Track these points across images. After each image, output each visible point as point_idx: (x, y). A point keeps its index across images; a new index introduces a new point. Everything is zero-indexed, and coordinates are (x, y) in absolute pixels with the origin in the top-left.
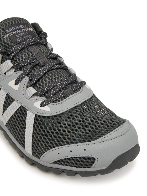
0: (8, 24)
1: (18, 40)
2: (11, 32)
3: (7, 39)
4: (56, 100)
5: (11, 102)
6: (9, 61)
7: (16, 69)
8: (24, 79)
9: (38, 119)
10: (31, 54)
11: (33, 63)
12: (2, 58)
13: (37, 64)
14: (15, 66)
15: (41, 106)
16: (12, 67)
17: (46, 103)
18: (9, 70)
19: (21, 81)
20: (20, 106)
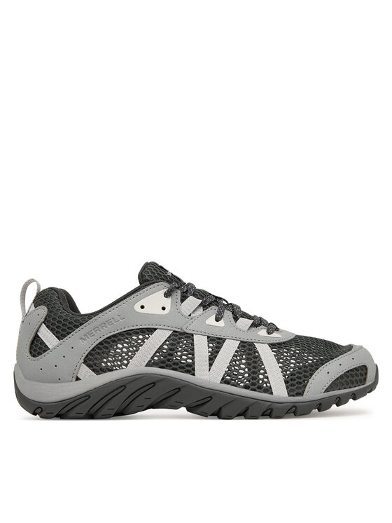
5: (221, 344)
6: (192, 298)
8: (225, 313)
15: (269, 334)
16: (200, 304)
18: (195, 310)
19: (223, 315)
20: (239, 342)
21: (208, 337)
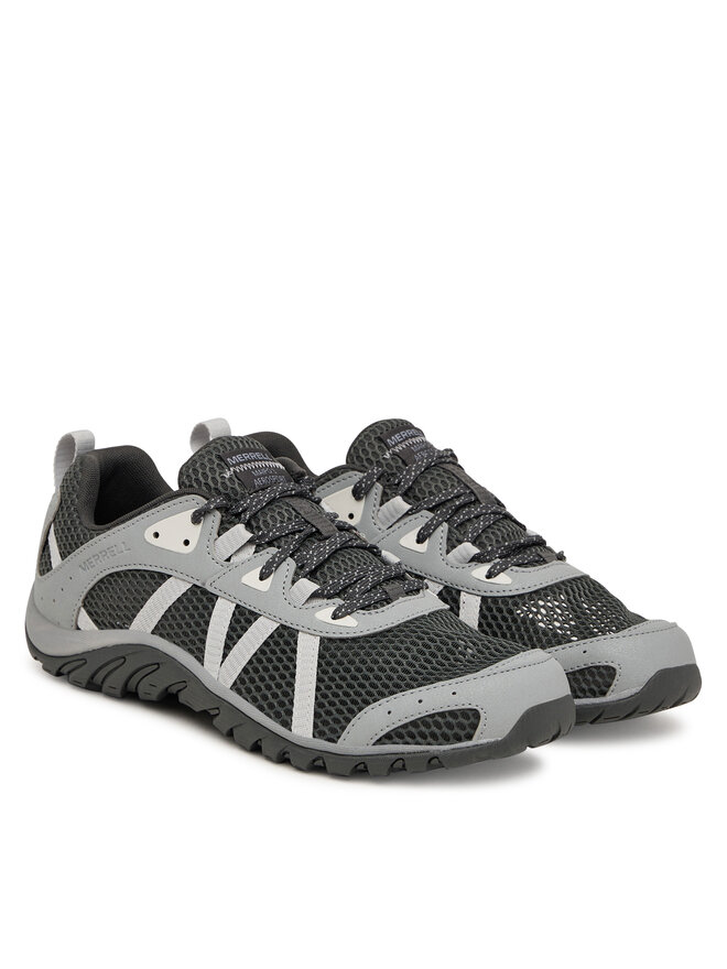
0: (229, 448)
1: (257, 482)
2: (238, 464)
3: (230, 479)
4: (369, 606)
5: (250, 623)
6: (240, 527)
7: (258, 546)
8: (284, 564)
9: (329, 647)
10: (294, 513)
11: (300, 531)
12: (222, 522)
13: (312, 534)
14: (259, 538)
15: (335, 617)
16: (250, 542)
17: (346, 608)
18: (239, 550)
19: (276, 568)
20: (276, 625)
21: (238, 606)
